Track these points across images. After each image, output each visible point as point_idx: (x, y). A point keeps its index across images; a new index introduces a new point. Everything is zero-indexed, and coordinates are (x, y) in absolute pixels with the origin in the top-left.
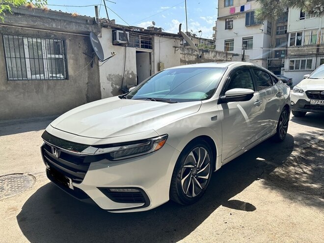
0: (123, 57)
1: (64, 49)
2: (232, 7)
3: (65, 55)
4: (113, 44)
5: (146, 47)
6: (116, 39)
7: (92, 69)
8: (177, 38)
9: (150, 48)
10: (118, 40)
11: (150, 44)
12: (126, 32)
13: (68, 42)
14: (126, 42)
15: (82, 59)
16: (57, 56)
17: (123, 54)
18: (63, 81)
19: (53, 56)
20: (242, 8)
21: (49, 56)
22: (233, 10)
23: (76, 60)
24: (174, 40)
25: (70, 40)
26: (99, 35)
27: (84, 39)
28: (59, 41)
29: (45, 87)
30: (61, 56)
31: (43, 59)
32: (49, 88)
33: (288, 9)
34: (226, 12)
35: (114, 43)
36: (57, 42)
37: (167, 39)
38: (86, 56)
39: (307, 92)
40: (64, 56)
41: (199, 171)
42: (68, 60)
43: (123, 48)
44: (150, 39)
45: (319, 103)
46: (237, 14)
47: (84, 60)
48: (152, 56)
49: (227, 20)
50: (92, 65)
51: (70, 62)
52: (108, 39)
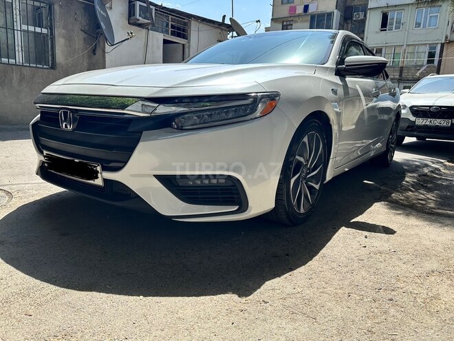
0: (143, 44)
1: (51, 19)
2: (292, 5)
3: (51, 29)
4: (129, 23)
5: (179, 35)
6: (134, 15)
7: (94, 57)
8: (224, 28)
9: (183, 38)
10: (138, 17)
11: (184, 30)
12: (151, 7)
13: (56, 8)
14: (149, 21)
15: (79, 39)
16: (38, 30)
17: (144, 40)
18: (46, 71)
19: (31, 28)
20: (306, 8)
21: (24, 27)
22: (293, 9)
23: (69, 39)
24: (219, 31)
25: (61, 7)
26: (108, 5)
27: (84, 8)
28: (42, 5)
29: (15, 77)
30: (45, 31)
31: (14, 30)
32: (22, 78)
33: (365, 16)
34: (284, 11)
35: (131, 21)
36: (39, 8)
37: (210, 28)
38: (86, 36)
39: (411, 108)
40: (49, 31)
41: (309, 173)
42: (56, 38)
43: (144, 31)
44: (185, 24)
45: (428, 123)
46: (299, 16)
47: (82, 42)
48: (187, 50)
49: (285, 23)
50: (94, 51)
51: (60, 43)
52: (123, 14)
